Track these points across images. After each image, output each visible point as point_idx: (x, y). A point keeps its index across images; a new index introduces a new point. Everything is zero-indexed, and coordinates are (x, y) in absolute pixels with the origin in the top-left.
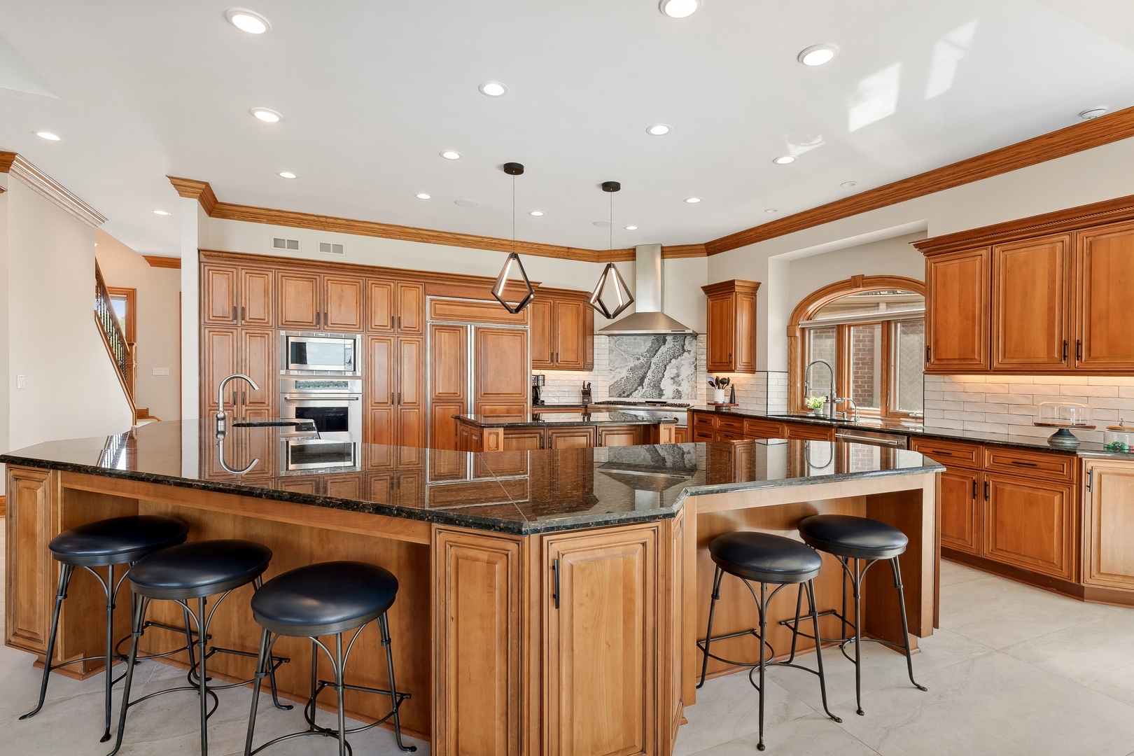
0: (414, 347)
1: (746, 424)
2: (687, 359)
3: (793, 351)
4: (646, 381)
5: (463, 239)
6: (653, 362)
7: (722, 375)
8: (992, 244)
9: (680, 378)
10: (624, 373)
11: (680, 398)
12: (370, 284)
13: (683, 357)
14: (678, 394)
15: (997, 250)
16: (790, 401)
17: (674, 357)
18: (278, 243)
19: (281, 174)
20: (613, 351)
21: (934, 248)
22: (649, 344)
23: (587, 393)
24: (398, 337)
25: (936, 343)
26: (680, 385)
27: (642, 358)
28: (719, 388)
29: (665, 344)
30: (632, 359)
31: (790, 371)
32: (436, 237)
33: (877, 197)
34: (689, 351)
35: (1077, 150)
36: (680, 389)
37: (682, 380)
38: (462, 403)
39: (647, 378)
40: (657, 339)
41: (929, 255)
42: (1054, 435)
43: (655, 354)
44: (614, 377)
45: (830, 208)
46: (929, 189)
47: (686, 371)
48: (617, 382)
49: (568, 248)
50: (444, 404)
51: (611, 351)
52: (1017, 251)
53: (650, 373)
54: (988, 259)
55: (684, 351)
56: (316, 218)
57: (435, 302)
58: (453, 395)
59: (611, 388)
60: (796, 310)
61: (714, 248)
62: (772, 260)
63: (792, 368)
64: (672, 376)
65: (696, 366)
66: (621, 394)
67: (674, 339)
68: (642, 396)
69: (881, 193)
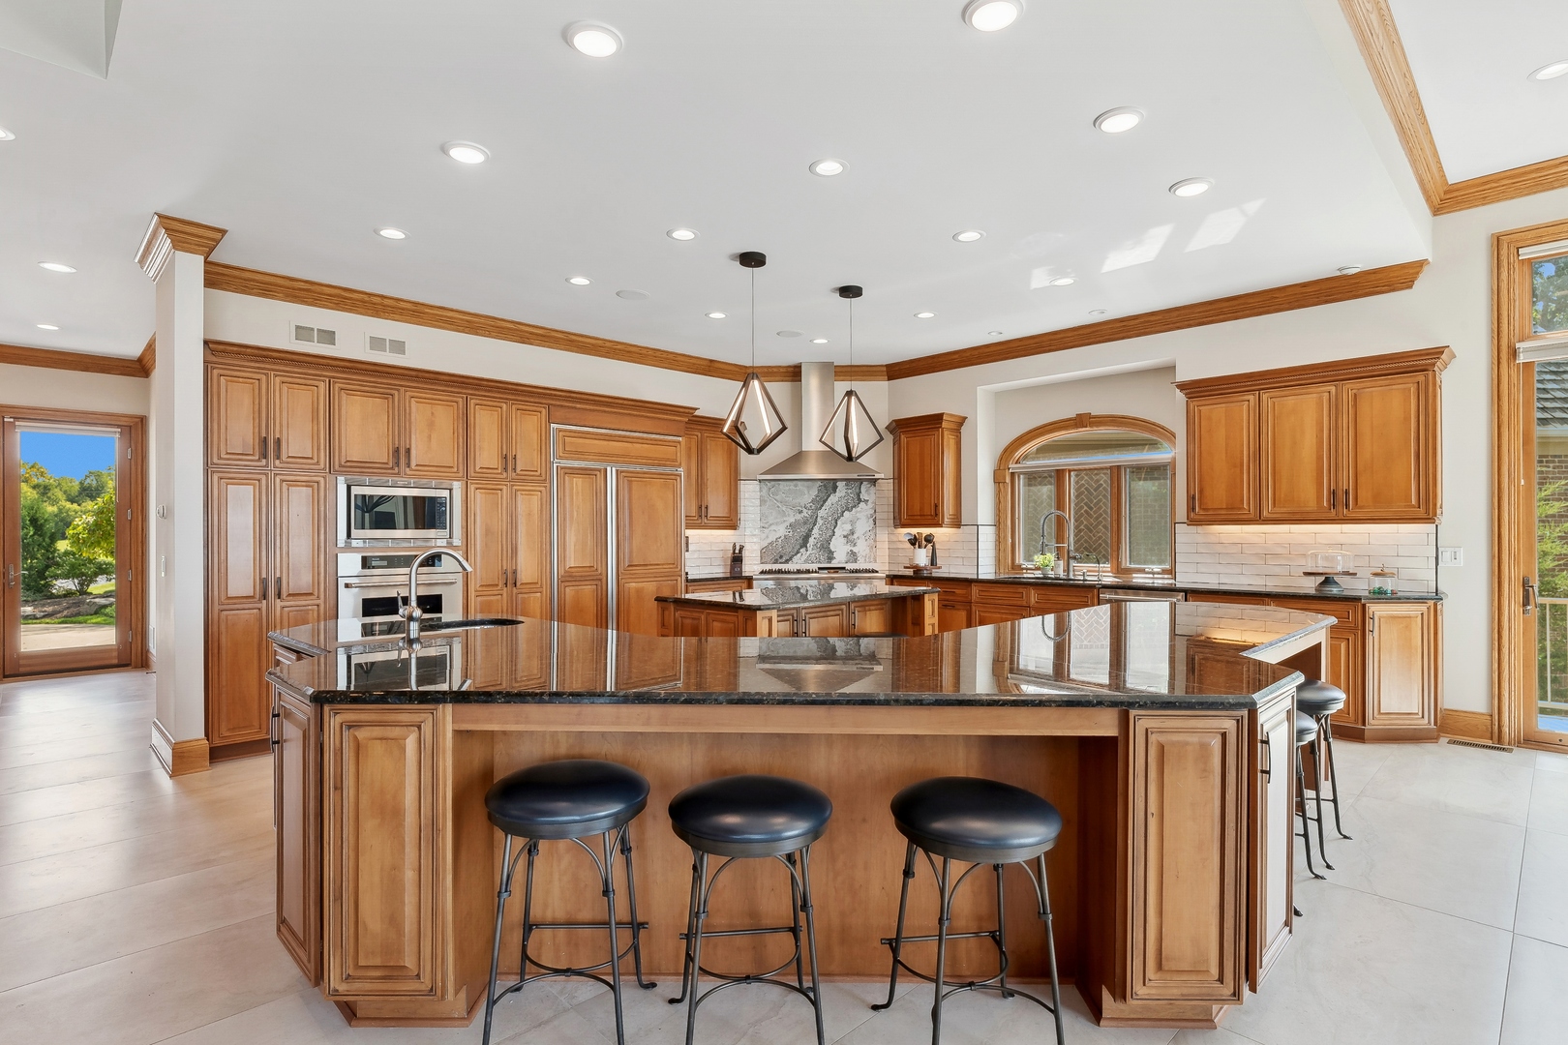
0: (535, 500)
1: (975, 590)
2: (863, 511)
3: (1002, 500)
4: (811, 541)
5: (579, 341)
6: (820, 515)
7: (925, 531)
8: (1259, 390)
9: (855, 536)
10: (781, 531)
11: (855, 561)
12: (472, 406)
13: (859, 509)
14: (853, 556)
15: (1265, 396)
16: (998, 561)
17: (847, 509)
18: (302, 332)
19: (382, 233)
20: (765, 501)
21: (1197, 390)
22: (814, 492)
23: (737, 559)
24: (512, 485)
25: (1201, 491)
26: (855, 545)
27: (805, 511)
28: (920, 547)
29: (835, 491)
30: (791, 513)
31: (998, 524)
32: (542, 336)
33: (1117, 328)
34: (866, 501)
35: (1327, 302)
36: (855, 550)
37: (858, 538)
38: (600, 580)
39: (813, 537)
40: (825, 486)
41: (1190, 396)
42: (1321, 584)
43: (822, 506)
44: (767, 537)
45: (1062, 336)
46: (1178, 325)
47: (863, 526)
48: (771, 543)
49: (711, 361)
50: (577, 583)
51: (763, 502)
52: (1285, 398)
53: (815, 531)
54: (1255, 404)
55: (860, 500)
56: (366, 298)
57: (564, 434)
58: (588, 569)
59: (764, 552)
60: (1006, 450)
61: (896, 371)
62: (982, 392)
63: (1001, 521)
64: (845, 533)
65: (875, 521)
66: (777, 560)
67: (846, 485)
68: (806, 561)
69: (1124, 324)
